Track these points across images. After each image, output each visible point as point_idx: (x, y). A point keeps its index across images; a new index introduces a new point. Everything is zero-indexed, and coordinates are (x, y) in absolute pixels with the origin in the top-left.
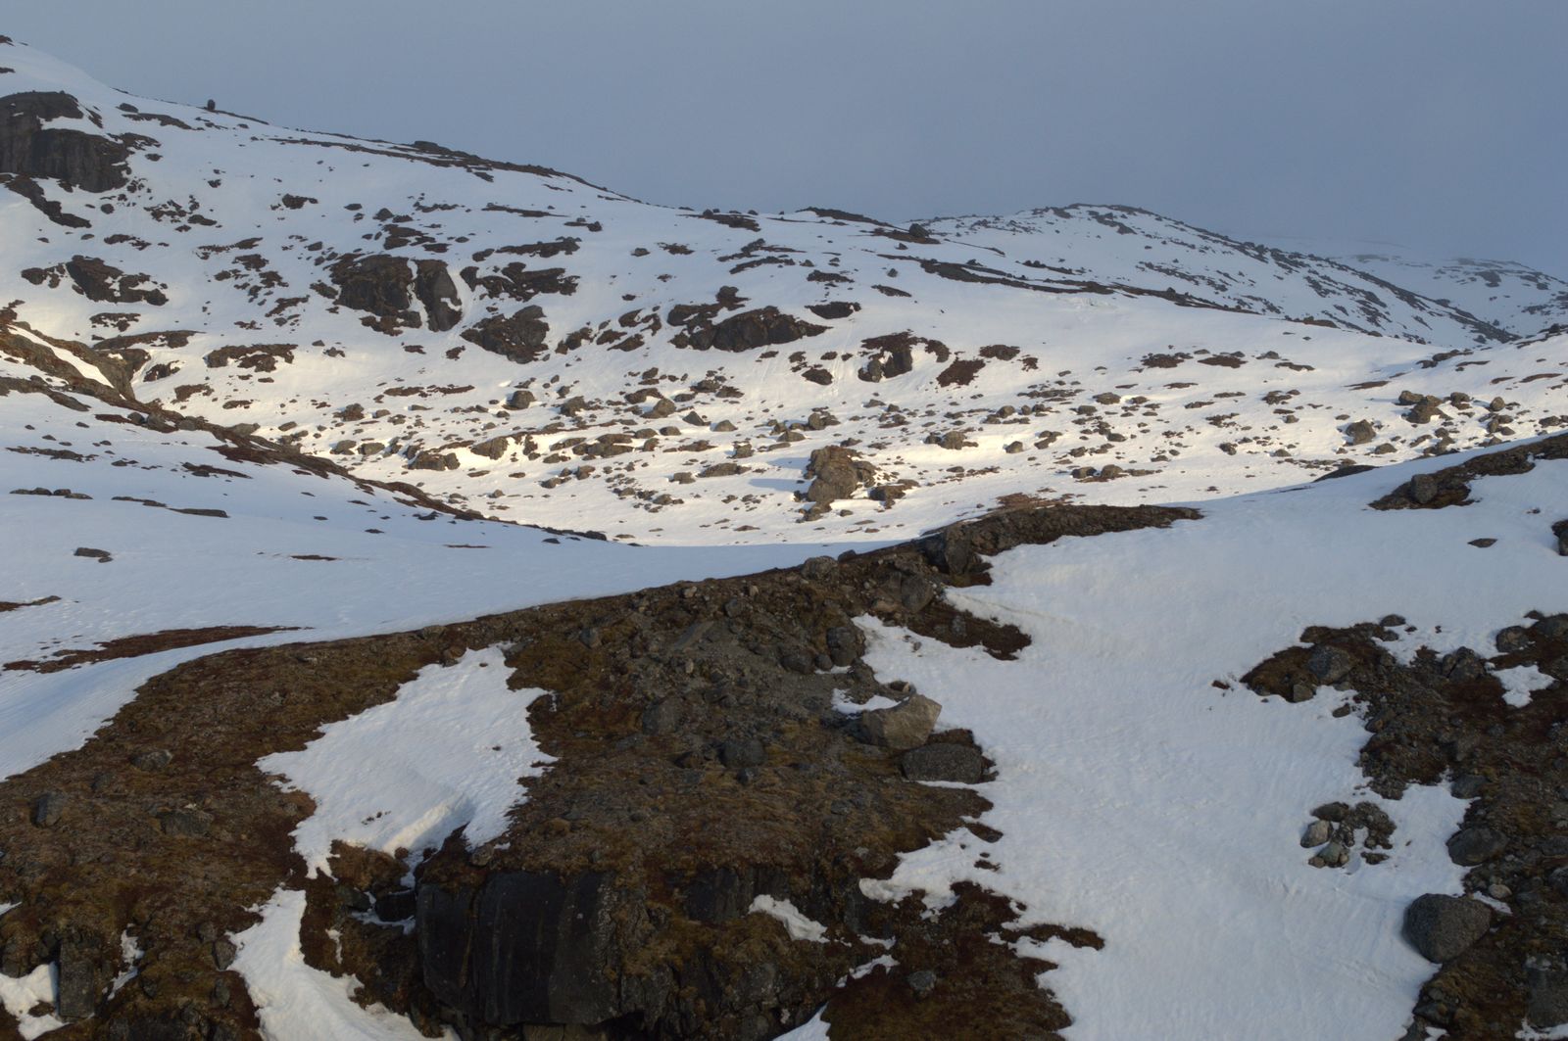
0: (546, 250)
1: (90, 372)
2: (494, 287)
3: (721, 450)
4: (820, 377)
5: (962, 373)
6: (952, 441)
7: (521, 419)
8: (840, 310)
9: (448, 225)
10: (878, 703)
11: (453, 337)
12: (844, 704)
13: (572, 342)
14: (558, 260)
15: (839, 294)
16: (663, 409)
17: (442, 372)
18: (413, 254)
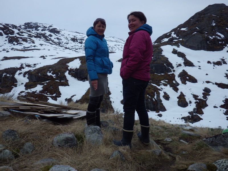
0: (83, 38)
1: (58, 44)
11: (78, 43)
18: (75, 38)
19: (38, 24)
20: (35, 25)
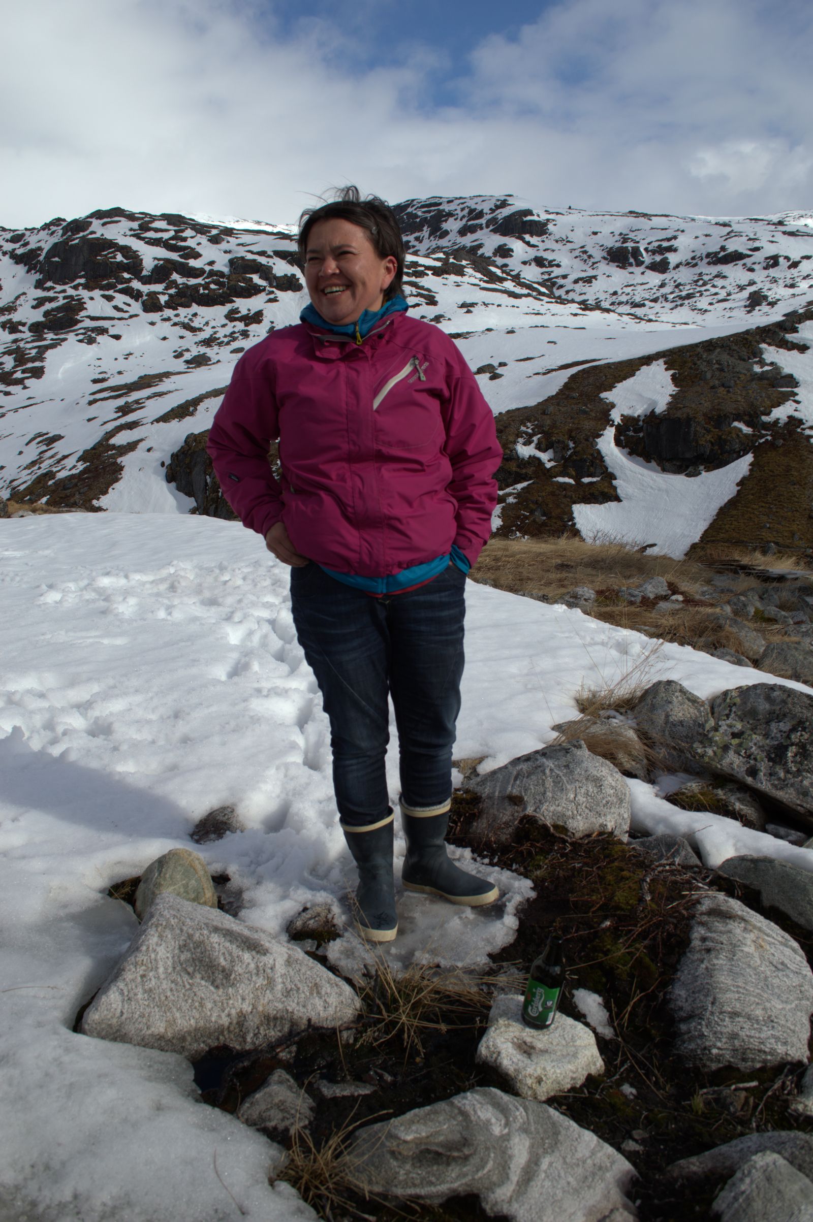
0: (669, 240)
1: (543, 290)
2: (654, 252)
3: (723, 294)
4: (751, 270)
5: (795, 265)
6: (792, 286)
7: (663, 291)
8: (757, 249)
9: (639, 236)
10: (767, 368)
11: (642, 269)
12: (757, 369)
13: (677, 266)
14: (673, 242)
15: (757, 244)
16: (704, 284)
17: (639, 279)
18: (630, 245)
19: (440, 204)
20: (429, 212)
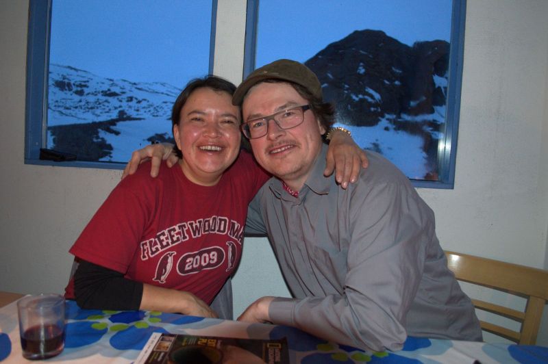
0: (85, 82)
2: (77, 86)
4: (121, 101)
5: (139, 102)
6: (138, 110)
7: (81, 104)
8: (124, 93)
9: (71, 78)
10: (100, 140)
11: (71, 92)
13: (88, 94)
14: (87, 83)
16: (100, 104)
17: (70, 97)
18: (66, 81)
